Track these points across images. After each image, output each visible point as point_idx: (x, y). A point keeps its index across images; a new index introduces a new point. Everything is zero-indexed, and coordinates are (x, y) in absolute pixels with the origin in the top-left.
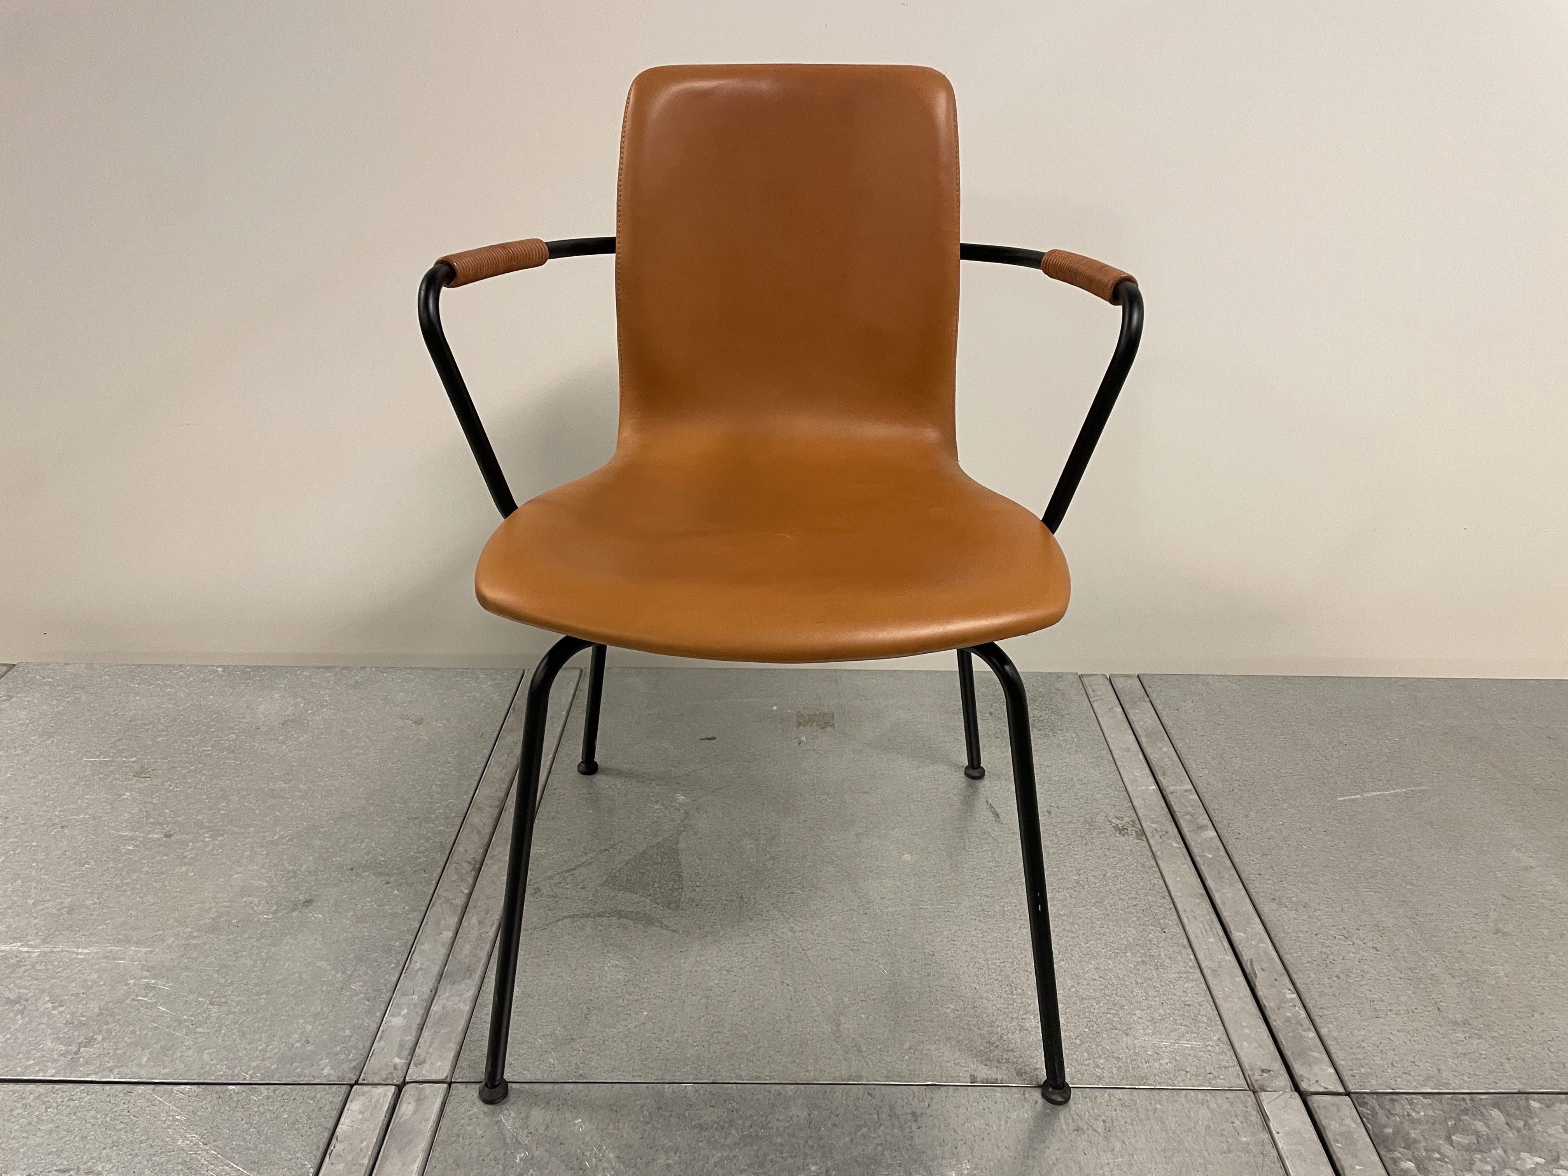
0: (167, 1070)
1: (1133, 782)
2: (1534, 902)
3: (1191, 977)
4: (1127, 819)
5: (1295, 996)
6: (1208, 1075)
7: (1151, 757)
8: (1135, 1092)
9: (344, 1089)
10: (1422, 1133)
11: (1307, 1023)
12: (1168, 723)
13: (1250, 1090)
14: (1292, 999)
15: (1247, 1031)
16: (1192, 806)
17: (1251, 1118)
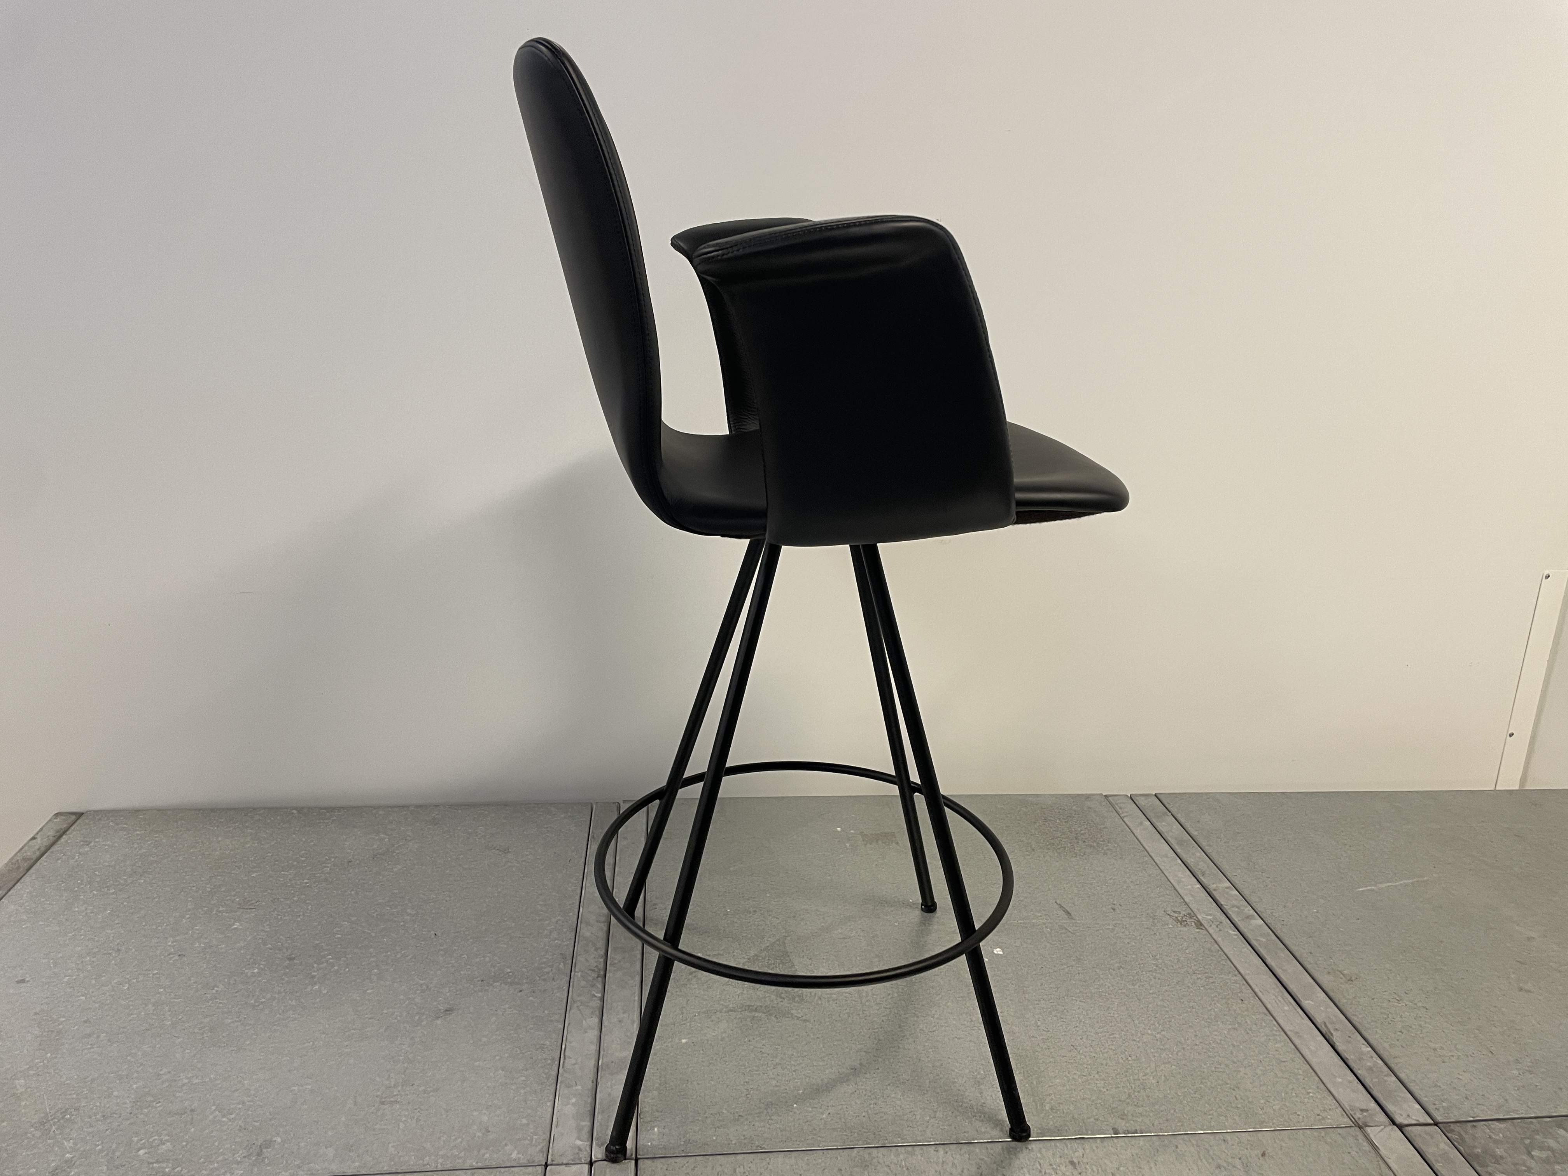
1: (1179, 882)
3: (1279, 1039)
4: (1183, 913)
5: (1370, 1049)
6: (1317, 1117)
7: (1189, 861)
8: (1260, 1134)
10: (1506, 1151)
11: (1386, 1069)
12: (1194, 833)
13: (1356, 1126)
14: (1369, 1052)
15: (1340, 1080)
16: (1236, 900)
17: (1364, 1148)
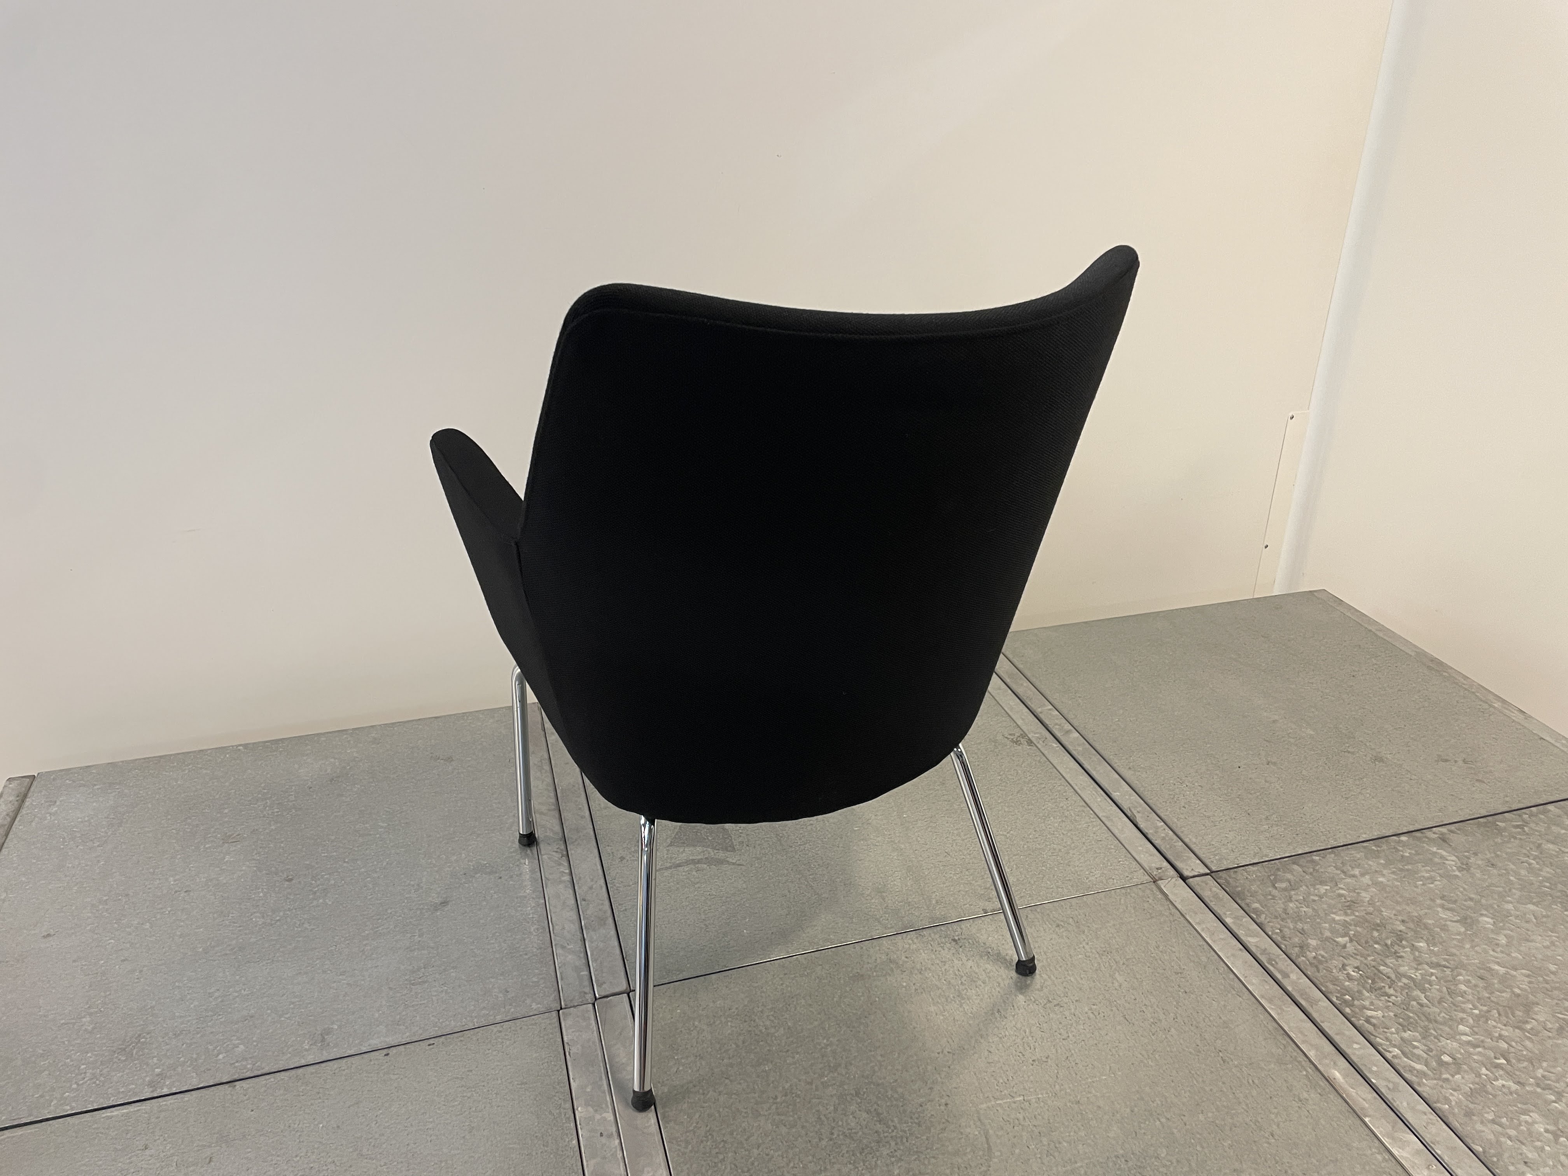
0: (408, 1034)
1: (1012, 709)
2: (1284, 741)
3: (1096, 824)
4: (1017, 734)
5: (1163, 823)
6: (1126, 879)
7: (1018, 692)
9: (555, 1014)
10: (1258, 886)
11: (1175, 838)
13: (1153, 881)
14: (1162, 826)
15: (1140, 848)
16: (1057, 719)
17: (1159, 898)
